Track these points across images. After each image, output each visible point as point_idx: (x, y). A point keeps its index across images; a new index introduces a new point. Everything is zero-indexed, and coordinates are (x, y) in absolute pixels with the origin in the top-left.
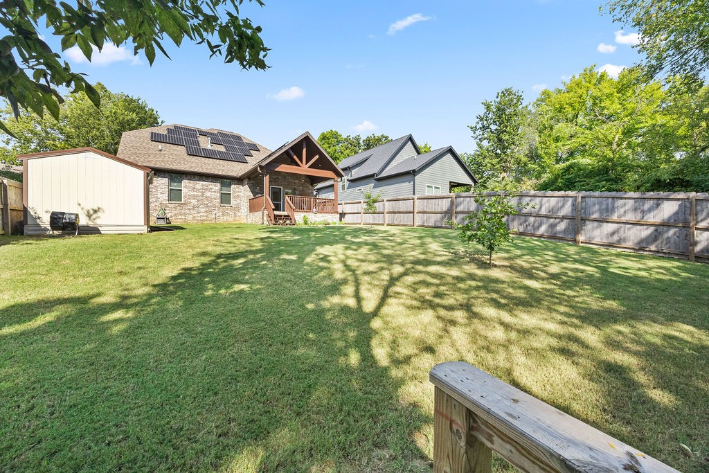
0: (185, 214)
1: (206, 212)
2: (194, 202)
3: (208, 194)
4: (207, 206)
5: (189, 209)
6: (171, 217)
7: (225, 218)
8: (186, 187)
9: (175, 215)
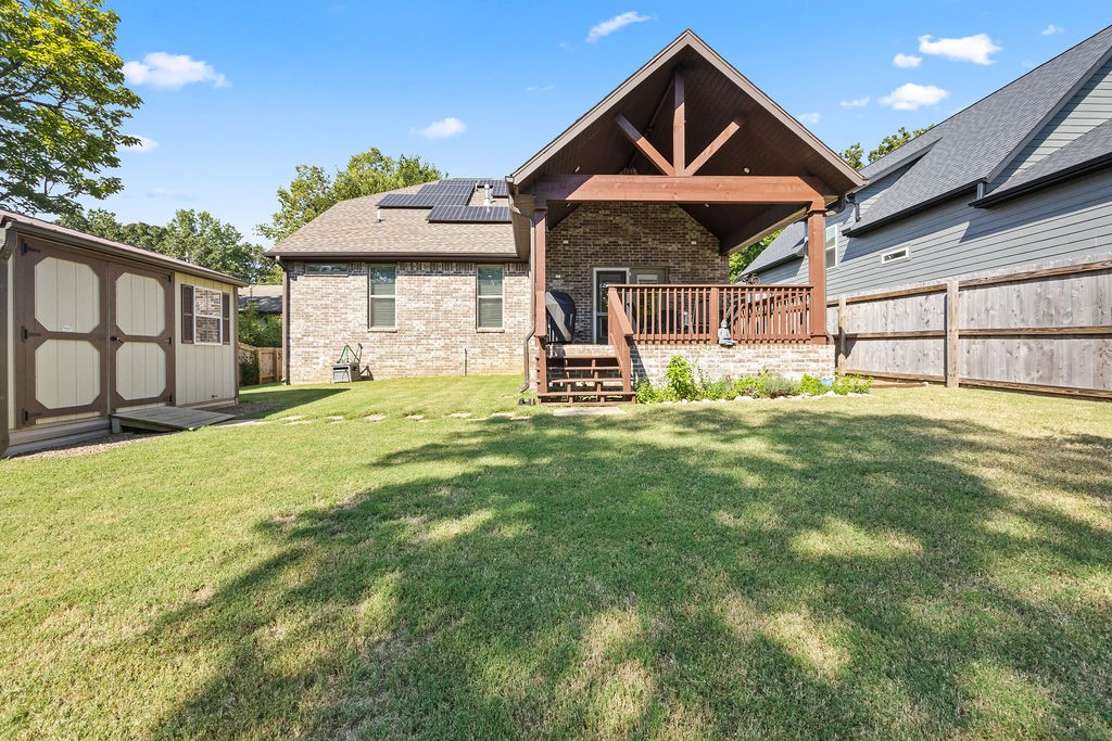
0: (400, 356)
1: (446, 347)
2: (419, 325)
3: (448, 304)
4: (446, 334)
5: (409, 344)
6: (373, 362)
7: (488, 362)
8: (402, 292)
9: (381, 358)
